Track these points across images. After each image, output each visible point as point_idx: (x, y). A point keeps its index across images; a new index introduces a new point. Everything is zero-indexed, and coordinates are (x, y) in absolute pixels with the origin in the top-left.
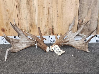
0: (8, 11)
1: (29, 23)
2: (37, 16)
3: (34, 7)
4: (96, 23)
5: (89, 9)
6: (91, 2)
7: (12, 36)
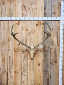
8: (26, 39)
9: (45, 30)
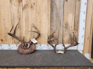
0: (6, 28)
1: (19, 36)
2: (24, 32)
3: (22, 27)
4: (62, 37)
5: (56, 28)
6: (58, 24)
7: (7, 44)
8: (19, 19)
9: (54, 2)
